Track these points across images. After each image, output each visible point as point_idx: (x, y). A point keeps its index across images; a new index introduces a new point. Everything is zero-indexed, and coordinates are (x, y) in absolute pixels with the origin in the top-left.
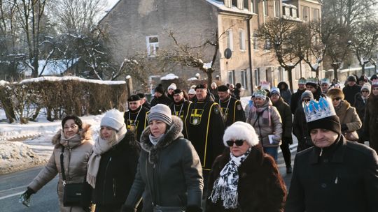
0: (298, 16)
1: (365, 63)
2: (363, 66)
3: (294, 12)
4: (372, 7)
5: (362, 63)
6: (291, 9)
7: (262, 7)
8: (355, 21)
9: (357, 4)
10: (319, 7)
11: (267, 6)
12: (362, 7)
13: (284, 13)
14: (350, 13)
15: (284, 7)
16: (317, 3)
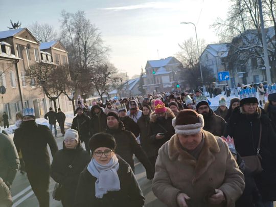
0: (52, 61)
1: (102, 93)
2: (101, 96)
3: (49, 57)
4: (100, 55)
5: (101, 94)
6: (47, 55)
7: (26, 54)
8: (90, 65)
9: (90, 53)
10: (66, 55)
11: (29, 53)
12: (94, 55)
13: (42, 59)
14: (86, 59)
15: (41, 54)
16: (64, 51)
